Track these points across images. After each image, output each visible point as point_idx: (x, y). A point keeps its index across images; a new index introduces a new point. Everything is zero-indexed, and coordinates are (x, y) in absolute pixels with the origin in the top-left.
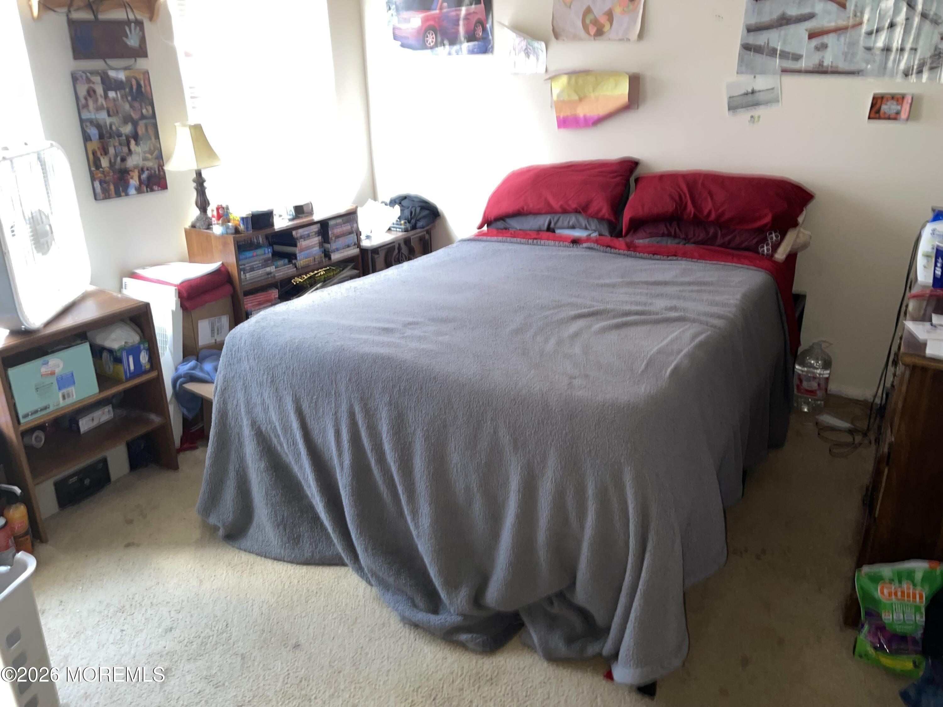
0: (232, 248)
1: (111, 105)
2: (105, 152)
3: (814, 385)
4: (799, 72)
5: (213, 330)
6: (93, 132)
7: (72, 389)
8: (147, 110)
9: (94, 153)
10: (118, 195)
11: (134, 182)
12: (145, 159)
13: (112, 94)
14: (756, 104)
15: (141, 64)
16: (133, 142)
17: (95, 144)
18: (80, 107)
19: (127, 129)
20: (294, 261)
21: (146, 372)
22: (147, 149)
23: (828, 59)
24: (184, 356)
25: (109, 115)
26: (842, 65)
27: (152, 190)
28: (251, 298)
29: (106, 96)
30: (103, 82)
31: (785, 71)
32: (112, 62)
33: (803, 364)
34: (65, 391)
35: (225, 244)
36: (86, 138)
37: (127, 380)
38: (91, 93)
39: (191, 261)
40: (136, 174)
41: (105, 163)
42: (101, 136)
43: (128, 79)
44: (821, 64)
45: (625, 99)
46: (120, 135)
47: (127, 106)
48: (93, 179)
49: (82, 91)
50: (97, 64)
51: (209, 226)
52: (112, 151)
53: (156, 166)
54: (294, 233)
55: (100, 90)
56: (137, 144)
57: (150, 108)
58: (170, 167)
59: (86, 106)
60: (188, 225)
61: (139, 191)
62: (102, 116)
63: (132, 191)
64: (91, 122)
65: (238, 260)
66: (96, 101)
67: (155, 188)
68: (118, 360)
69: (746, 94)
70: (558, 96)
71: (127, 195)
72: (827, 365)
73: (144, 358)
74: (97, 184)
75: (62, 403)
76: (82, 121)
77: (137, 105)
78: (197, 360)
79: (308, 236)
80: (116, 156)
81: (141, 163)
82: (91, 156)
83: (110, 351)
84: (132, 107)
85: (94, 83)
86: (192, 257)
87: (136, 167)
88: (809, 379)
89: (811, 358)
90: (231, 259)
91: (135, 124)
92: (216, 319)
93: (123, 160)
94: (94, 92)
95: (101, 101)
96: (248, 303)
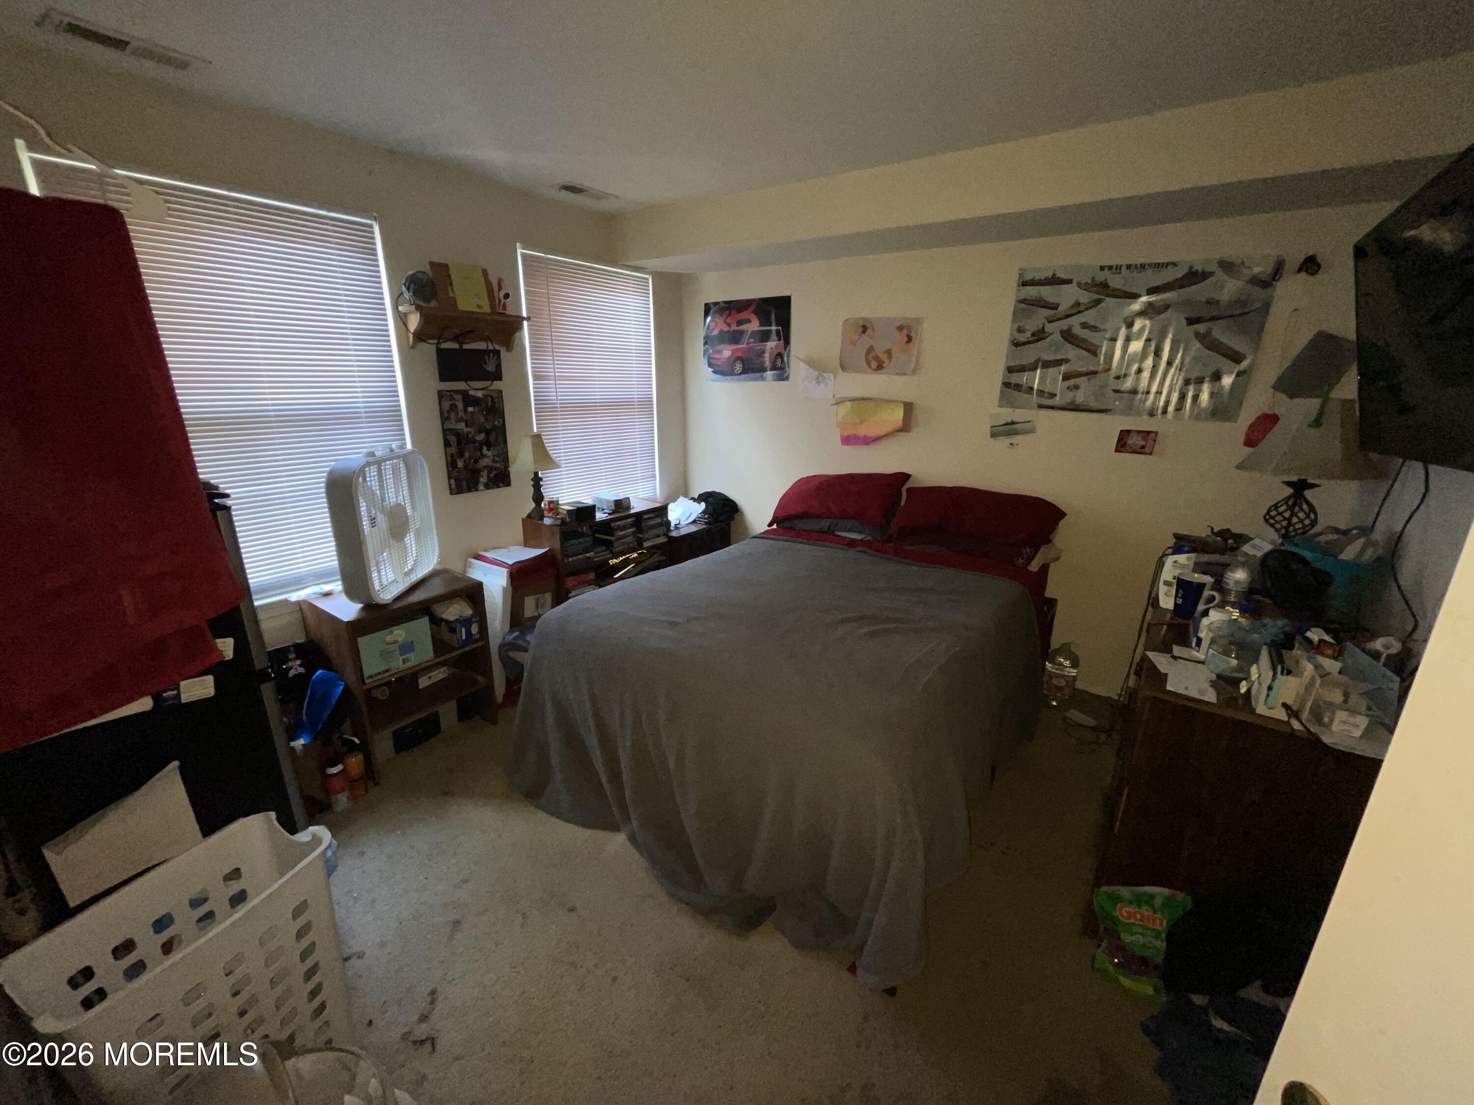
0: (557, 537)
1: (468, 418)
2: (461, 455)
3: (1062, 683)
4: (1052, 408)
5: (537, 606)
6: (453, 439)
7: (411, 656)
8: (499, 422)
9: (452, 456)
10: (469, 490)
11: (484, 480)
12: (494, 461)
13: (470, 409)
14: (1016, 433)
15: (497, 385)
16: (485, 448)
17: (453, 450)
18: (444, 419)
19: (481, 437)
20: (611, 548)
21: (476, 641)
22: (496, 453)
23: (1080, 397)
24: (511, 626)
25: (467, 426)
26: (1093, 404)
27: (498, 487)
28: (571, 578)
29: (465, 411)
30: (464, 399)
31: (1041, 406)
32: (472, 384)
33: (1052, 662)
34: (404, 657)
35: (553, 533)
36: (447, 444)
37: (461, 647)
38: (453, 407)
39: (525, 546)
40: (485, 473)
41: (460, 464)
42: (459, 443)
43: (485, 396)
44: (1072, 403)
45: (899, 424)
46: (475, 442)
47: (482, 419)
48: (449, 478)
49: (446, 405)
50: (461, 385)
51: (542, 517)
52: (467, 454)
53: (502, 467)
54: (612, 525)
55: (460, 405)
56: (488, 450)
57: (501, 420)
58: (513, 470)
59: (448, 418)
60: (525, 515)
61: (487, 487)
62: (462, 426)
63: (481, 487)
64: (451, 430)
65: (562, 546)
66: (457, 414)
67: (501, 484)
68: (453, 630)
69: (1007, 424)
70: (843, 417)
71: (477, 490)
72: (1075, 664)
73: (475, 629)
74: (453, 481)
75: (403, 667)
76: (444, 431)
77: (490, 418)
78: (521, 632)
79: (624, 528)
80: (470, 458)
81: (490, 464)
82: (449, 459)
83: (447, 621)
84: (486, 419)
85: (456, 400)
86: (527, 542)
87: (486, 467)
88: (1058, 676)
89: (1061, 656)
90: (557, 546)
91: (488, 433)
92: (541, 596)
93: (476, 461)
94: (456, 406)
95: (461, 414)
96: (569, 582)
